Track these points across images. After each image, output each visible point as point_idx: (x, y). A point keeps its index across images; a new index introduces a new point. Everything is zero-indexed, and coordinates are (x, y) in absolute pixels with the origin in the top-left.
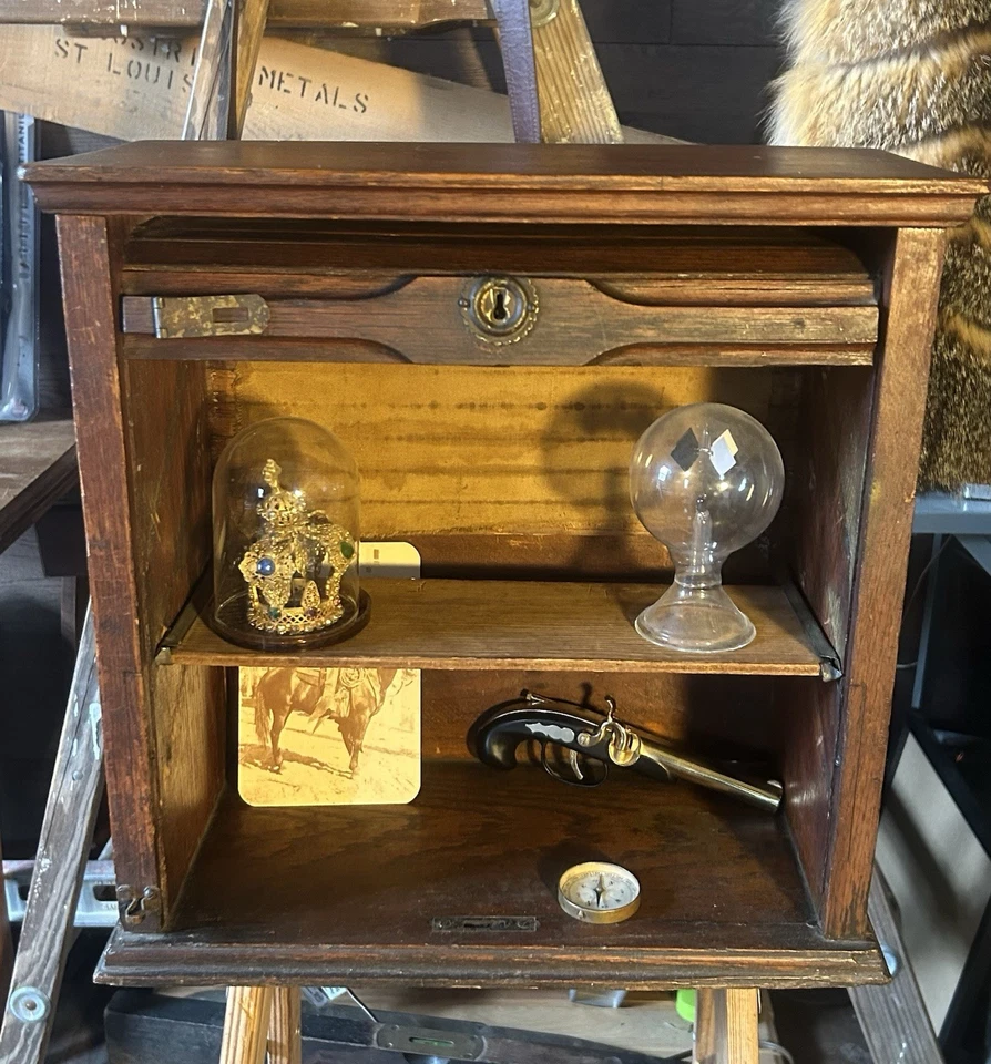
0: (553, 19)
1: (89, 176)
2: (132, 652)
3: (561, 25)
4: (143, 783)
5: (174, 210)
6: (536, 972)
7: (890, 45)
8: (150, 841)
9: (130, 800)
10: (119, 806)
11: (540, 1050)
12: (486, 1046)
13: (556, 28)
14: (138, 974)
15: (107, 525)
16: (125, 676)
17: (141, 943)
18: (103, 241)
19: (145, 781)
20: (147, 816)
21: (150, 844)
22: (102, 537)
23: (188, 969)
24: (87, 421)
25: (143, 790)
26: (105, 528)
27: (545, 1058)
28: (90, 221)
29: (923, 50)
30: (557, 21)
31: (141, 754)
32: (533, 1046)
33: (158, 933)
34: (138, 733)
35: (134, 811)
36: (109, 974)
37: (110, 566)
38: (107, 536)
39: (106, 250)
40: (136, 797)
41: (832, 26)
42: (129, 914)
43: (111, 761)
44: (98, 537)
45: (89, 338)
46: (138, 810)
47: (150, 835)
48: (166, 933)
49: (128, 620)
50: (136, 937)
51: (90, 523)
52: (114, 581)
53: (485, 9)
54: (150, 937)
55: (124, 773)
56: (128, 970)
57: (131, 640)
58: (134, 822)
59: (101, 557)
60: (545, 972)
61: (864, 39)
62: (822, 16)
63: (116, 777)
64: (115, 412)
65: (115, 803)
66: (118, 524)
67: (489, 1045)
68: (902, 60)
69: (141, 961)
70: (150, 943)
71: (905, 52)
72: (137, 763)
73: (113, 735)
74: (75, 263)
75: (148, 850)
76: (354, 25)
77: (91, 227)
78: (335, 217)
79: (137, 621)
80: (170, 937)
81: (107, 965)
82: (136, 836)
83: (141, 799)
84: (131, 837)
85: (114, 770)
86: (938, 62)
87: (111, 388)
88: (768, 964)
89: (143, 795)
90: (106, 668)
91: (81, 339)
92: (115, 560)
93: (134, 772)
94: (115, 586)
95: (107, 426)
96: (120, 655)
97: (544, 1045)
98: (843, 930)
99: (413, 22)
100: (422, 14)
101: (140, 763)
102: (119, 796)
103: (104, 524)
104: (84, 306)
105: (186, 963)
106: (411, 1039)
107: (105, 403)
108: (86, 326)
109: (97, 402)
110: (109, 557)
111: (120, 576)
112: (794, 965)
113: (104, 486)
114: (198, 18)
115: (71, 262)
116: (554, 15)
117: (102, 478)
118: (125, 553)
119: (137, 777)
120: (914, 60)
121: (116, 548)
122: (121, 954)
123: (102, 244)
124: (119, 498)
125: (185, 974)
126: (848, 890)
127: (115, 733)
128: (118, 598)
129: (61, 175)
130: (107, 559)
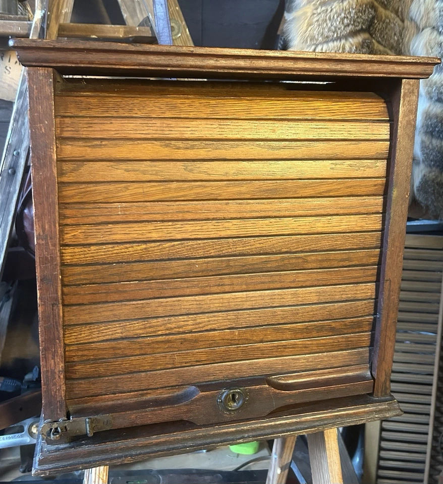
0: (180, 37)
1: (49, 45)
2: (57, 293)
3: (183, 39)
4: (61, 363)
5: (91, 64)
6: (254, 434)
7: (333, 36)
8: (63, 393)
9: (53, 373)
10: (47, 377)
11: (185, 477)
12: (161, 479)
13: (181, 40)
14: (56, 468)
15: (47, 227)
16: (53, 306)
17: (57, 450)
18: (51, 80)
19: (62, 361)
20: (62, 380)
21: (63, 395)
22: (43, 233)
23: (83, 460)
24: (38, 173)
25: (60, 366)
26: (45, 229)
27: (188, 480)
28: (45, 70)
29: (346, 37)
30: (181, 38)
31: (60, 348)
32: (182, 475)
33: (65, 443)
34: (59, 336)
35: (56, 378)
36: (41, 470)
37: (47, 249)
38: (46, 233)
39: (52, 84)
40: (56, 371)
41: (310, 29)
42: (53, 435)
43: (44, 353)
44: (42, 234)
45: (41, 130)
46: (57, 378)
47: (63, 390)
48: (70, 442)
49: (56, 277)
50: (53, 447)
51: (37, 226)
52: (49, 257)
53: (150, 32)
54: (62, 446)
55: (50, 358)
56: (51, 466)
57: (57, 287)
58: (55, 384)
59: (43, 244)
60: (258, 433)
61: (323, 34)
62: (305, 25)
63: (46, 361)
64: (53, 168)
65: (45, 376)
66: (53, 226)
67: (163, 479)
68: (338, 41)
69: (58, 460)
70: (63, 449)
71: (339, 38)
72: (58, 352)
73: (45, 339)
74: (36, 91)
75: (62, 398)
76: (96, 37)
77: (45, 73)
78: (169, 69)
79: (60, 277)
80: (72, 444)
81: (39, 465)
82: (56, 392)
83: (59, 371)
84: (53, 392)
85: (45, 357)
86: (352, 42)
87: (51, 155)
88: (354, 413)
89: (61, 369)
90: (43, 303)
91: (37, 130)
92: (50, 245)
93: (56, 358)
94: (49, 259)
95: (49, 175)
96: (51, 295)
97: (186, 474)
98: (382, 393)
99: (121, 36)
100: (125, 33)
101: (59, 352)
102: (47, 371)
103: (45, 226)
104: (39, 113)
105: (82, 457)
106: (127, 482)
107: (49, 163)
108: (40, 123)
109: (44, 163)
110: (47, 243)
111: (52, 254)
112: (364, 412)
113: (46, 207)
114: (26, 32)
115: (34, 91)
116: (180, 35)
117: (45, 202)
118: (56, 241)
119: (58, 360)
120: (343, 41)
121: (51, 238)
122: (46, 458)
123: (50, 82)
124: (54, 213)
125: (82, 464)
126: (384, 374)
127: (47, 338)
128: (51, 265)
129: (34, 43)
130: (46, 245)
